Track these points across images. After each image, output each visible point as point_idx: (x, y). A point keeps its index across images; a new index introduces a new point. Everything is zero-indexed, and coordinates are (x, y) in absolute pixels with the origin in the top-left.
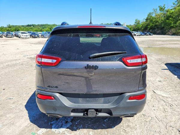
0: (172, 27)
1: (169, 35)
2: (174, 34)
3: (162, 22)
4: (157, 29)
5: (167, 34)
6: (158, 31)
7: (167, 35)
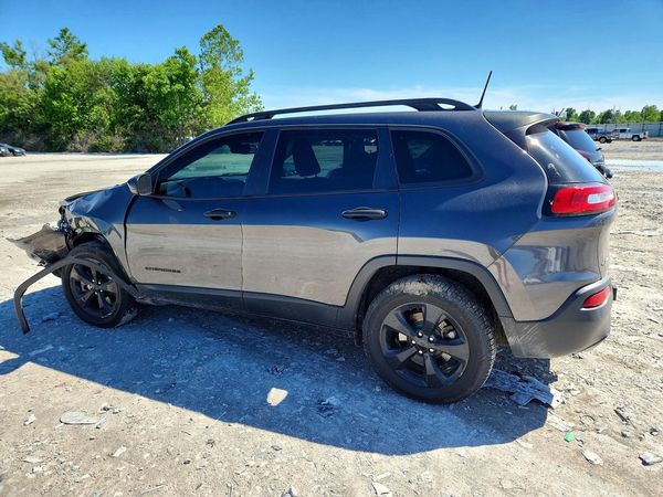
0: (79, 125)
1: (77, 151)
2: (94, 150)
3: (33, 104)
4: (20, 131)
5: (69, 147)
6: (28, 138)
7: (71, 152)
